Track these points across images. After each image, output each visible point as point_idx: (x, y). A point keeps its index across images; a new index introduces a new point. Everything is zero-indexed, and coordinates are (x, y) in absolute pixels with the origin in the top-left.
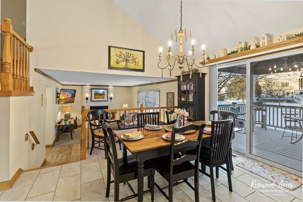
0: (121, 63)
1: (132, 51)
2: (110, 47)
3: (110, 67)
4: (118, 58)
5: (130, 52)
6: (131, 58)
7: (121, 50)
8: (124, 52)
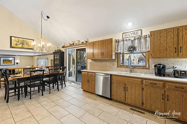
0: (18, 45)
1: (26, 40)
2: (11, 37)
3: (11, 47)
4: (17, 43)
5: (25, 40)
6: (25, 43)
7: (19, 39)
8: (21, 39)
